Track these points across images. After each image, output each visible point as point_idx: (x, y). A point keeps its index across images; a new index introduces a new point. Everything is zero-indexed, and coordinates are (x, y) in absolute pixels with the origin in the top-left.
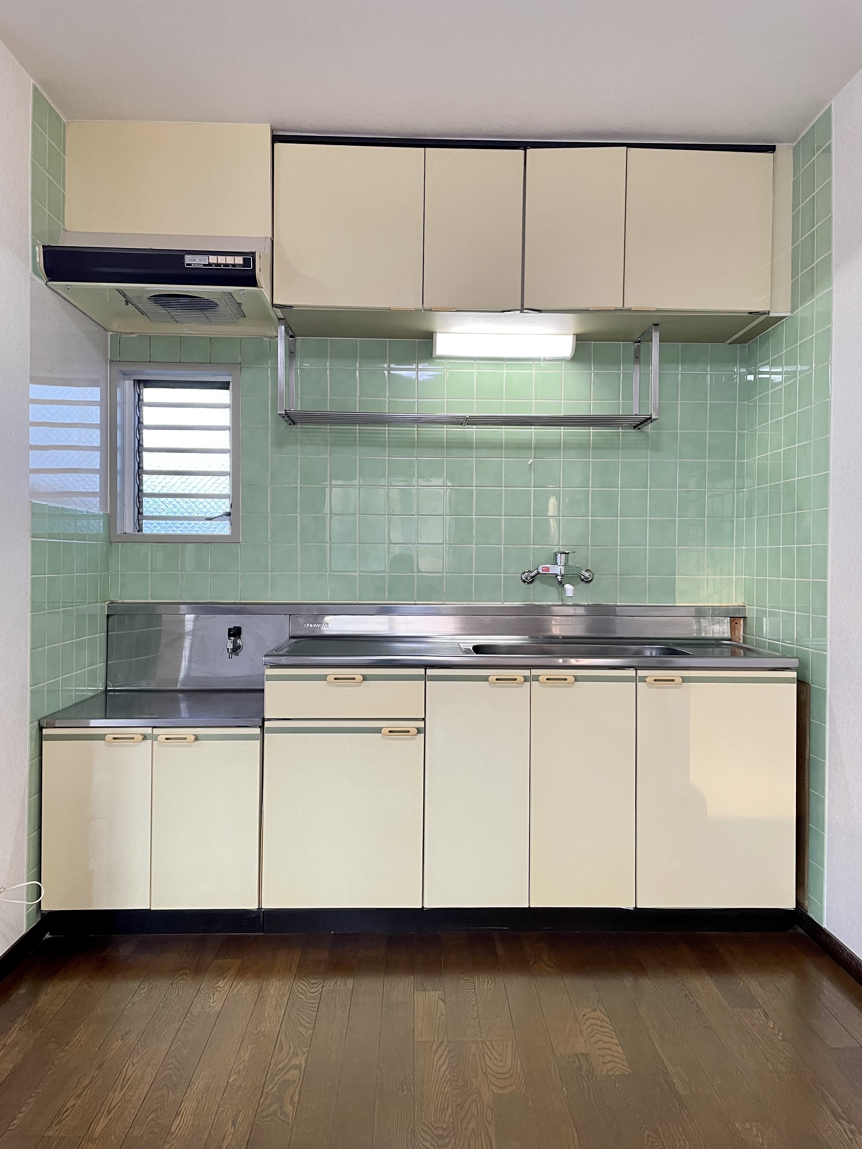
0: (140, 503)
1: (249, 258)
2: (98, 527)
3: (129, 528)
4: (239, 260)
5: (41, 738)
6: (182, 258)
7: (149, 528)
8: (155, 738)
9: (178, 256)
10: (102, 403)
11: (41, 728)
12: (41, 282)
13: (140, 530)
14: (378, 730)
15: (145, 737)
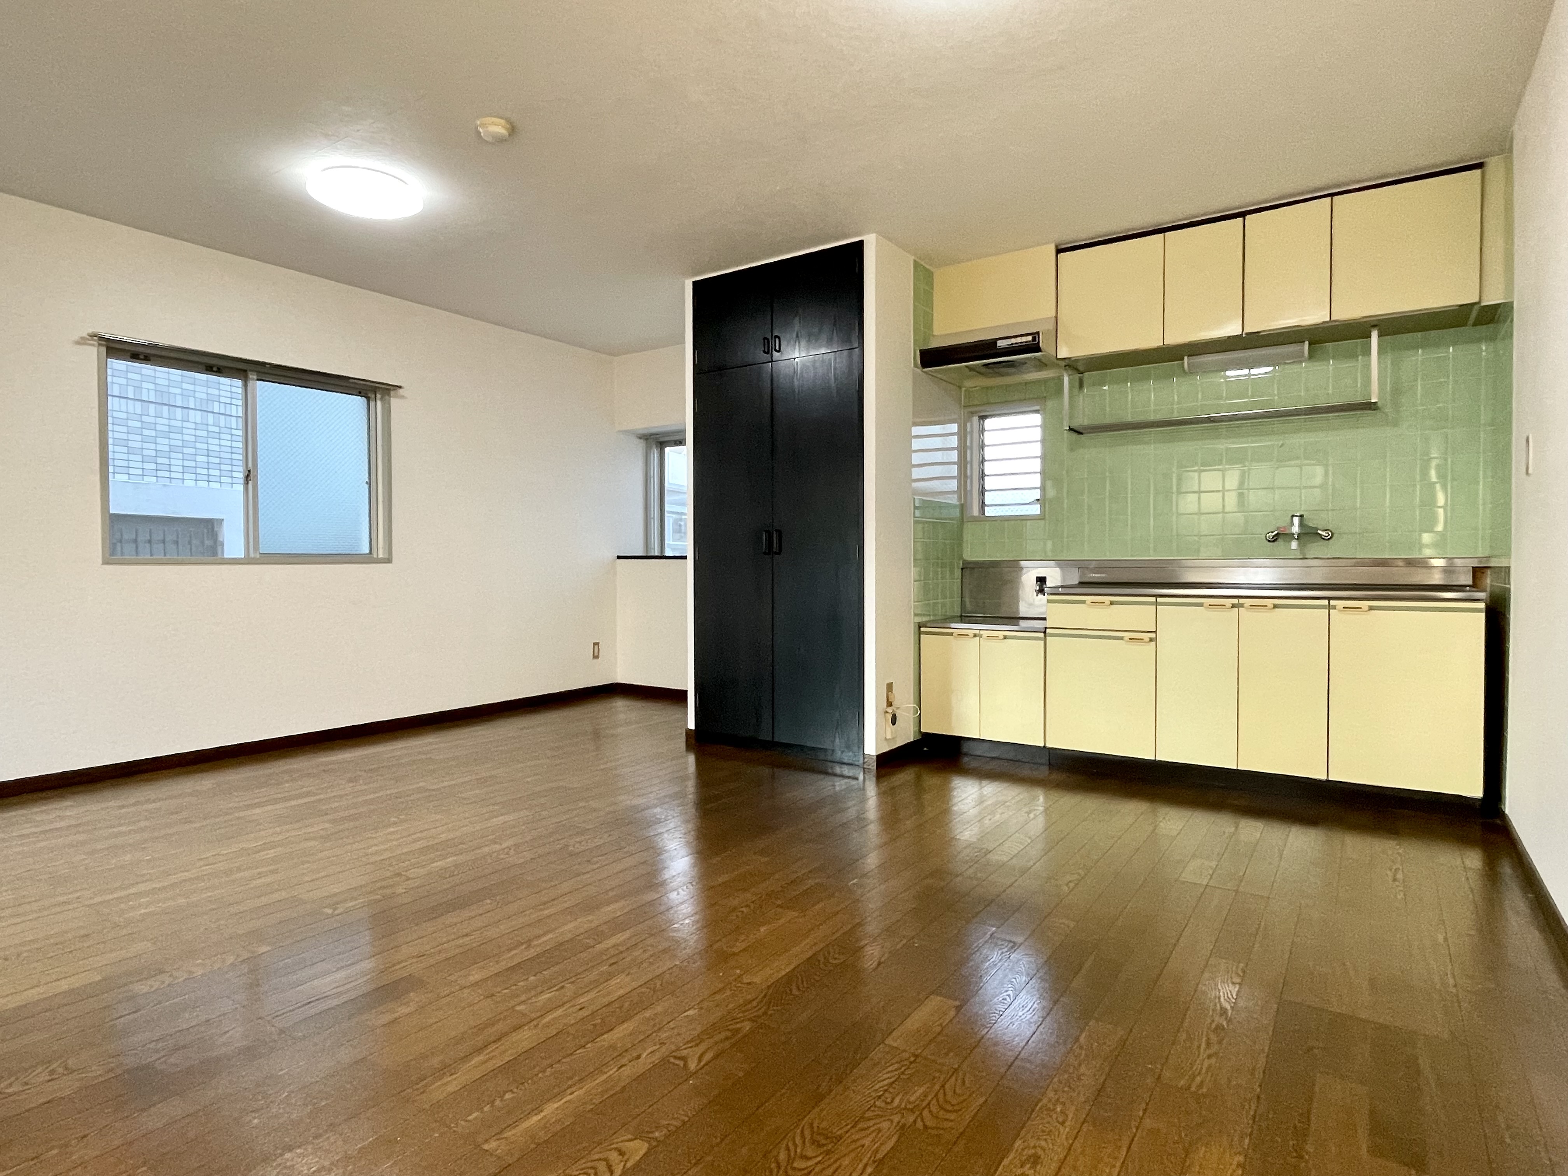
0: (983, 495)
1: (1035, 335)
2: (957, 513)
3: (976, 512)
4: (1030, 338)
5: (920, 633)
6: (996, 343)
7: (989, 512)
8: (981, 636)
9: (994, 342)
10: (958, 434)
11: (920, 627)
12: (919, 371)
13: (984, 514)
14: (1122, 638)
15: (975, 636)
